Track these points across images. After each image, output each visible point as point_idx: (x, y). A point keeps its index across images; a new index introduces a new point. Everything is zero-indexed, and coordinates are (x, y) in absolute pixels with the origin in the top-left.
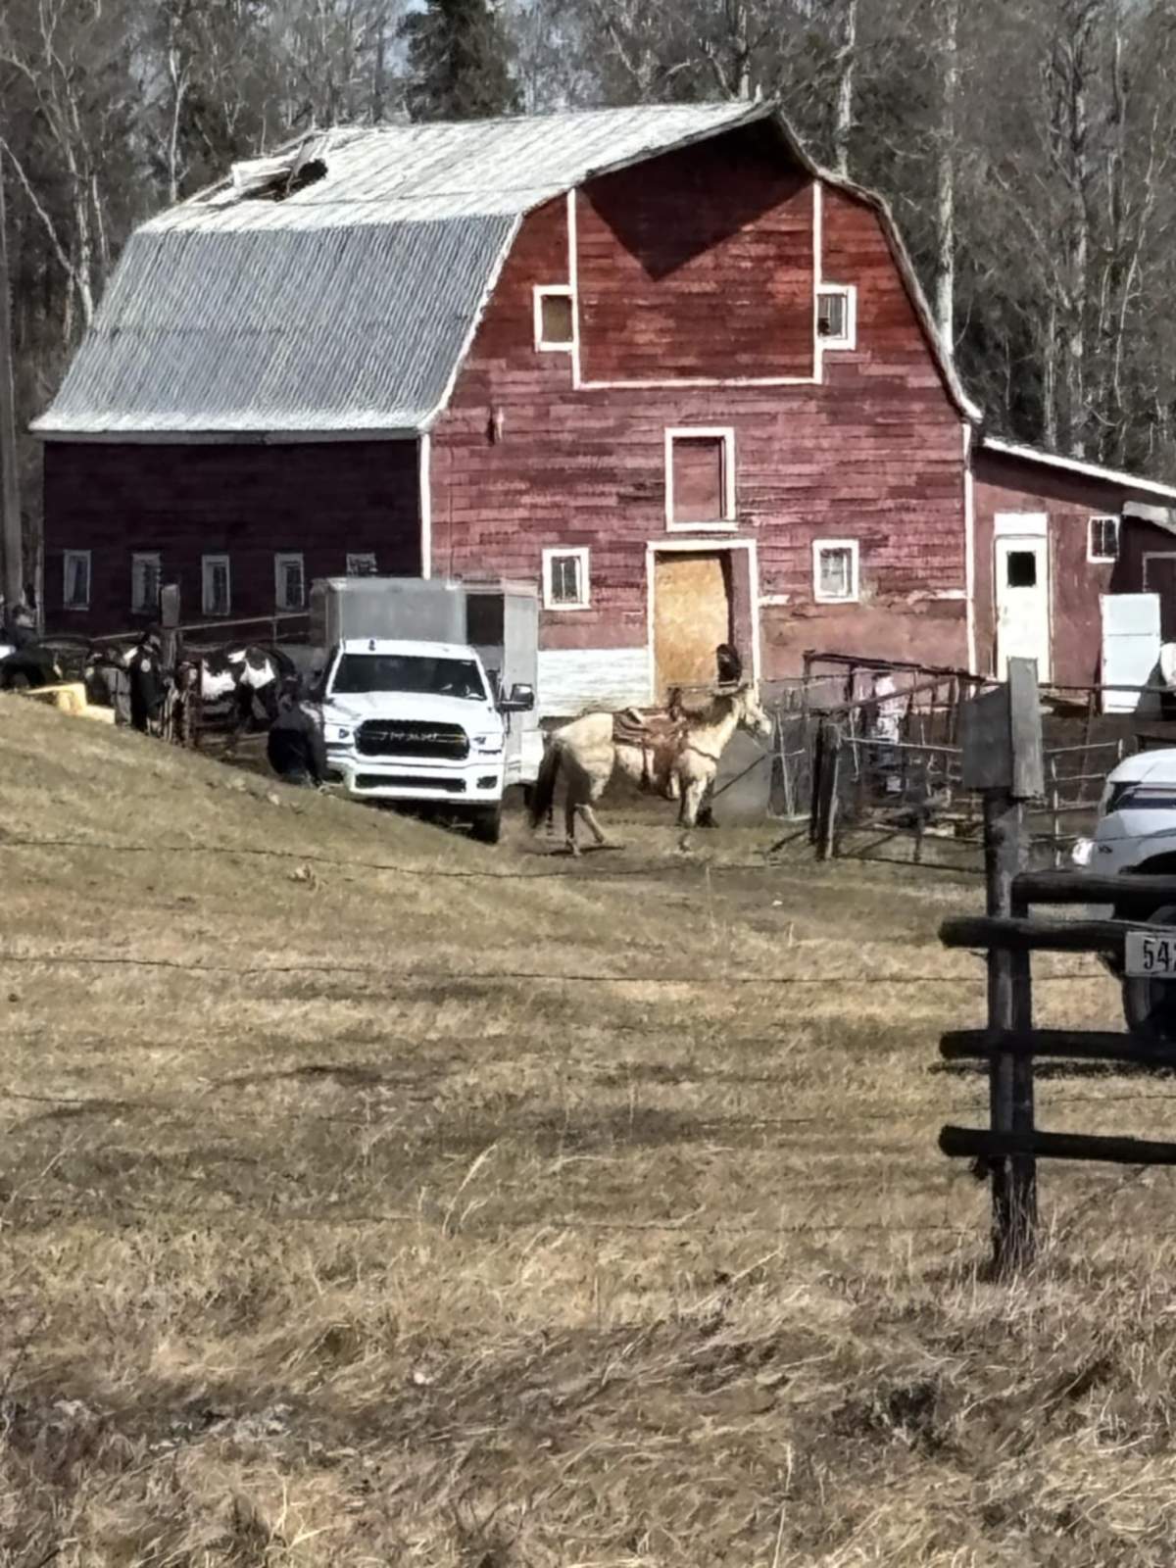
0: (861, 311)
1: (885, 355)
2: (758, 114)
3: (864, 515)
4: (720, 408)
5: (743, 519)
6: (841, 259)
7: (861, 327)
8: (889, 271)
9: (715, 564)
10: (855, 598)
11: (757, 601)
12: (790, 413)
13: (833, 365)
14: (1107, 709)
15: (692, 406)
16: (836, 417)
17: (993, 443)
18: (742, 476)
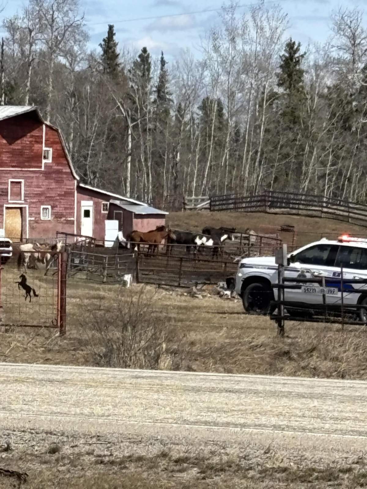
0: (53, 154)
1: (58, 164)
2: (33, 109)
3: (52, 200)
4: (21, 175)
5: (25, 200)
6: (48, 142)
7: (53, 158)
8: (60, 145)
9: (19, 211)
10: (49, 219)
11: (28, 219)
12: (36, 177)
13: (46, 165)
14: (106, 246)
15: (14, 174)
16: (47, 178)
17: (82, 185)
18: (25, 190)
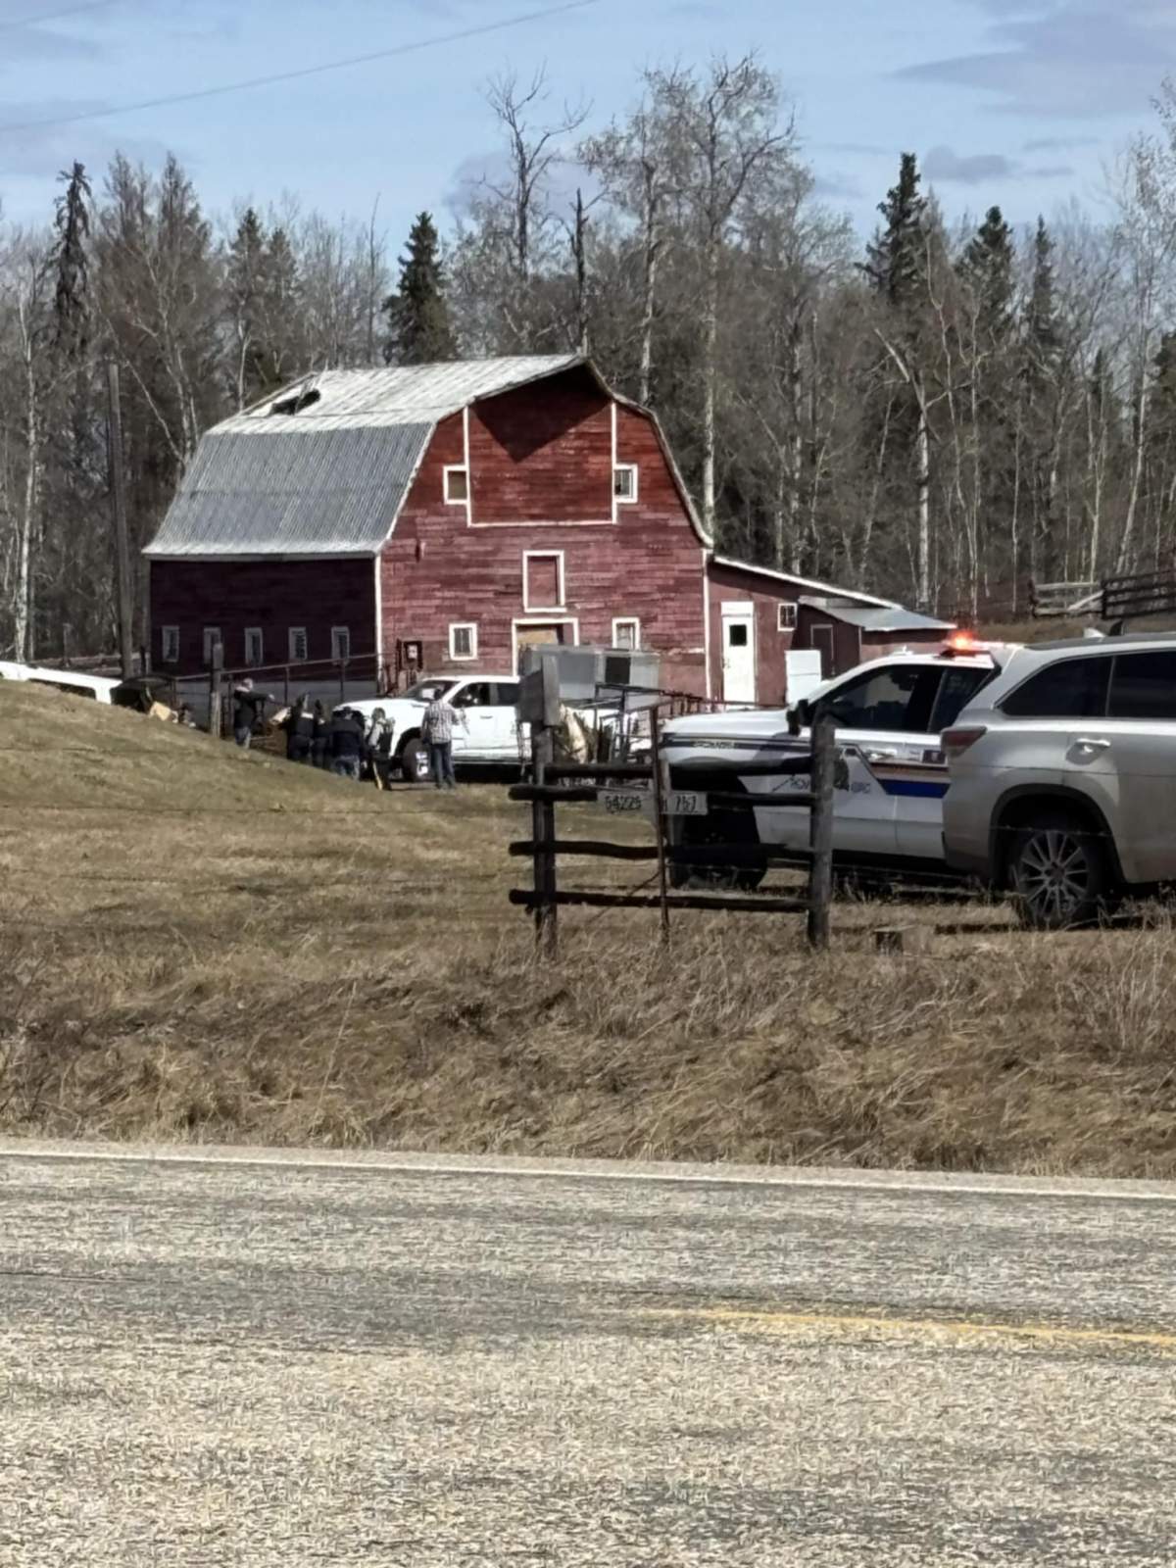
0: (640, 480)
1: (655, 507)
2: (577, 362)
3: (642, 603)
4: (556, 538)
5: (569, 605)
6: (628, 449)
7: (641, 489)
8: (658, 456)
9: (554, 633)
12: (597, 542)
13: (624, 511)
15: (536, 539)
16: (626, 544)
17: (721, 560)
18: (569, 580)
